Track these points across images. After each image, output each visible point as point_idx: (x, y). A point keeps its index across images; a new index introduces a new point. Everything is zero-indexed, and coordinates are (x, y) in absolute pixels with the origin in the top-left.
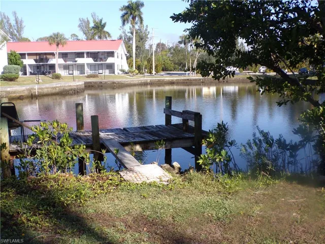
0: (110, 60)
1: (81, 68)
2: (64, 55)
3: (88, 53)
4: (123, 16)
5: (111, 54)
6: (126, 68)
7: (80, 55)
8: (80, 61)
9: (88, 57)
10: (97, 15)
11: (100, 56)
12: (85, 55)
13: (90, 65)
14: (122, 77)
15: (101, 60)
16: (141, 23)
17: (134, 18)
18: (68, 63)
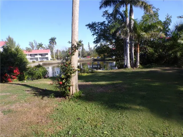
0: (47, 56)
1: (37, 59)
2: (31, 55)
3: (39, 54)
4: (50, 42)
5: (47, 54)
6: (51, 58)
7: (36, 55)
8: (36, 57)
9: (39, 55)
11: (43, 55)
12: (38, 55)
13: (40, 58)
14: (51, 61)
15: (43, 56)
16: (56, 44)
17: (53, 43)
18: (32, 57)
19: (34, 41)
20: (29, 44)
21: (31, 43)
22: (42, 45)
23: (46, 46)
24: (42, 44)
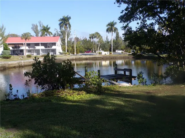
0: (54, 47)
1: (38, 51)
2: (28, 45)
3: (41, 43)
4: (60, 24)
5: (54, 44)
7: (37, 44)
8: (37, 48)
9: (41, 45)
10: (42, 22)
11: (48, 45)
12: (40, 44)
13: (42, 50)
14: (61, 56)
15: (49, 47)
16: (70, 28)
17: (66, 25)
18: (30, 49)
19: (40, 22)
20: (32, 28)
21: (35, 26)
22: (49, 29)
23: (57, 32)
24: (48, 27)
